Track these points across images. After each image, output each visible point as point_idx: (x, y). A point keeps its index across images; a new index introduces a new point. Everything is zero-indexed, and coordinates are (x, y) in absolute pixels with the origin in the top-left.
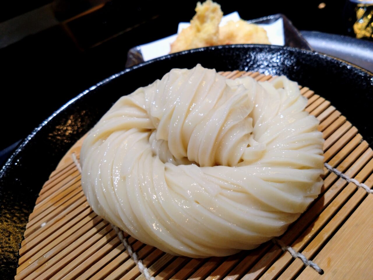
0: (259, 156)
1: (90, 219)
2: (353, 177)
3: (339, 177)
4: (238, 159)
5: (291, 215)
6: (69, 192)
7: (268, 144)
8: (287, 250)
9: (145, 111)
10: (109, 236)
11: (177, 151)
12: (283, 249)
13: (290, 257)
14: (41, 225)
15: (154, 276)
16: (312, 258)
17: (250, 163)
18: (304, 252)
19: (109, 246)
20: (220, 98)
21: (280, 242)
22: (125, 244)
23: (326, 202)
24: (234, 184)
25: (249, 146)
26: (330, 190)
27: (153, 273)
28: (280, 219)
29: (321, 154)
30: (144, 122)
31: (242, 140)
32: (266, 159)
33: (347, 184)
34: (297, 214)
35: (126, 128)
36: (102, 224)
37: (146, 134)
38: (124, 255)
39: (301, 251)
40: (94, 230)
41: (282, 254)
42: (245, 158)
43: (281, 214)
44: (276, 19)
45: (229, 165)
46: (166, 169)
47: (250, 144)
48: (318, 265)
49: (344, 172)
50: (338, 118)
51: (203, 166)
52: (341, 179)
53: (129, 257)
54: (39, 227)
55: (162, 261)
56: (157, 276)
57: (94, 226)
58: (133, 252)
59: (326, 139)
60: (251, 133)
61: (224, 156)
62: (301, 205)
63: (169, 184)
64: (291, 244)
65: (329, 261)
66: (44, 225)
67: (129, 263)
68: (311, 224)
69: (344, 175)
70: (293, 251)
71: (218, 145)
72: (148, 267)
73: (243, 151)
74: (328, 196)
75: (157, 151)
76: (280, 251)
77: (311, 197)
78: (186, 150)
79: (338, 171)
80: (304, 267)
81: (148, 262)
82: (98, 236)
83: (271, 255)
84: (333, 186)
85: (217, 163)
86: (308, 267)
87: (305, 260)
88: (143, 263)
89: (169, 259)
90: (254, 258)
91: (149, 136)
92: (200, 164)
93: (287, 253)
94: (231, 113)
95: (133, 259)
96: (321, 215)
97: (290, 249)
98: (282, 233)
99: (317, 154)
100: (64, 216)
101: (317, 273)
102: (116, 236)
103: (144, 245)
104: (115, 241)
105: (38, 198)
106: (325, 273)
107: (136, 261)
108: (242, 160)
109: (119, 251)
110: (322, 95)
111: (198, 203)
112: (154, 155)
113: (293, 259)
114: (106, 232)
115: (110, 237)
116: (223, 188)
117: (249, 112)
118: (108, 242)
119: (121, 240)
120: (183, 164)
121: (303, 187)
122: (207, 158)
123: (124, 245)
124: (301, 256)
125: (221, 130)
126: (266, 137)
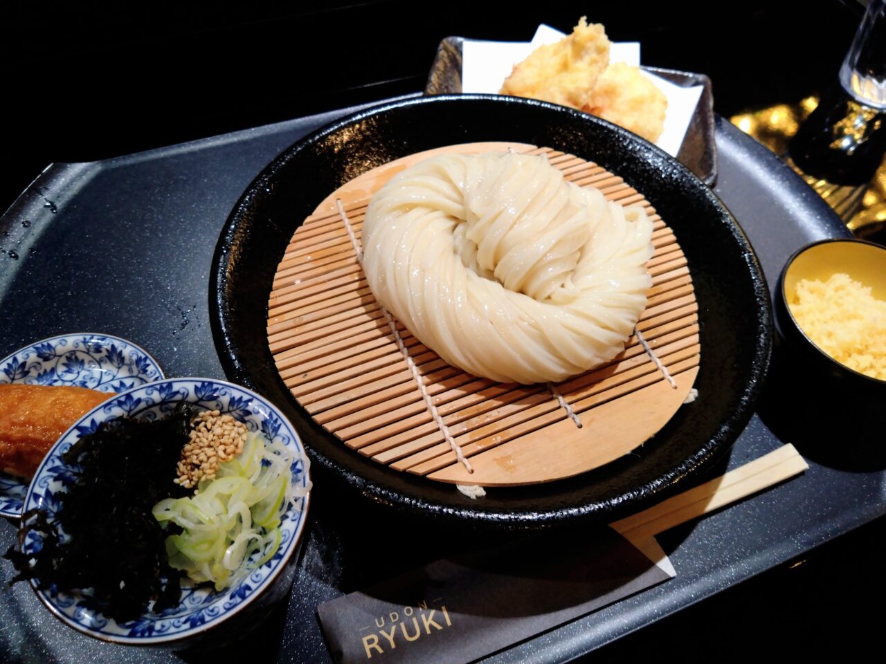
0: (568, 300)
1: (358, 296)
2: (660, 358)
3: (645, 352)
4: (546, 295)
5: (574, 367)
6: (333, 253)
7: (583, 290)
8: (557, 398)
9: (460, 194)
10: (379, 322)
11: (485, 261)
12: (554, 396)
13: (558, 405)
14: (294, 281)
15: (422, 375)
16: (577, 413)
17: (556, 304)
18: (573, 405)
19: (378, 332)
20: (555, 218)
21: (554, 389)
22: (397, 336)
23: (618, 370)
24: (532, 319)
25: (563, 286)
26: (629, 361)
27: (421, 373)
28: (563, 366)
29: (633, 321)
30: (456, 208)
31: (559, 277)
32: (574, 306)
33: (650, 361)
34: (581, 368)
35: (433, 208)
36: (372, 307)
37: (452, 223)
38: (393, 347)
39: (570, 404)
40: (362, 310)
41: (552, 399)
42: (553, 297)
43: (564, 361)
44: (697, 84)
45: (534, 298)
46: (468, 276)
47: (565, 285)
48: (580, 420)
49: (654, 349)
50: (685, 285)
51: (507, 288)
52: (646, 354)
53: (398, 350)
54: (292, 284)
55: (433, 365)
56: (425, 377)
57: (362, 305)
58: (404, 347)
59: (648, 308)
60: (572, 271)
61: (532, 288)
62: (588, 362)
63: (470, 297)
64: (563, 395)
65: (592, 421)
66: (298, 282)
67: (398, 356)
68: (591, 385)
69: (651, 352)
70: (562, 400)
71: (532, 273)
72: (417, 365)
73: (554, 289)
74: (623, 366)
75: (460, 249)
76: (551, 396)
77: (602, 358)
78: (495, 265)
79: (648, 345)
80: (566, 417)
81: (418, 362)
82: (366, 317)
83: (540, 397)
84: (633, 359)
85: (522, 291)
86: (569, 419)
87: (569, 411)
88: (413, 360)
89: (442, 365)
90: (523, 394)
91: (455, 227)
92: (505, 285)
93: (556, 401)
94: (559, 243)
95: (403, 353)
96: (606, 380)
97: (561, 398)
98: (559, 381)
99: (628, 319)
100: (324, 282)
101: (576, 426)
102: (387, 324)
103: (419, 343)
104: (386, 329)
105: (289, 246)
106: (582, 428)
107: (406, 356)
108: (549, 298)
109: (388, 341)
110: (683, 248)
111: (492, 323)
112: (455, 252)
113: (559, 407)
114: (375, 317)
115: (380, 324)
116: (521, 319)
117: (579, 246)
118: (378, 327)
119: (392, 331)
120: (485, 278)
121: (599, 347)
122: (515, 282)
123: (395, 337)
124: (569, 407)
125: (541, 260)
126: (586, 280)
